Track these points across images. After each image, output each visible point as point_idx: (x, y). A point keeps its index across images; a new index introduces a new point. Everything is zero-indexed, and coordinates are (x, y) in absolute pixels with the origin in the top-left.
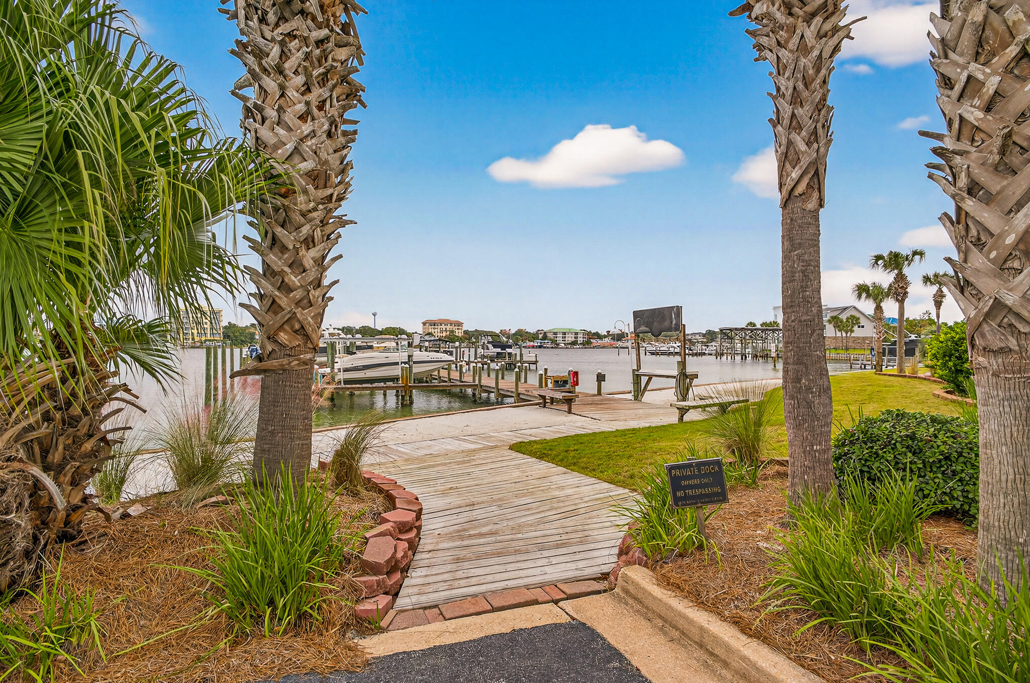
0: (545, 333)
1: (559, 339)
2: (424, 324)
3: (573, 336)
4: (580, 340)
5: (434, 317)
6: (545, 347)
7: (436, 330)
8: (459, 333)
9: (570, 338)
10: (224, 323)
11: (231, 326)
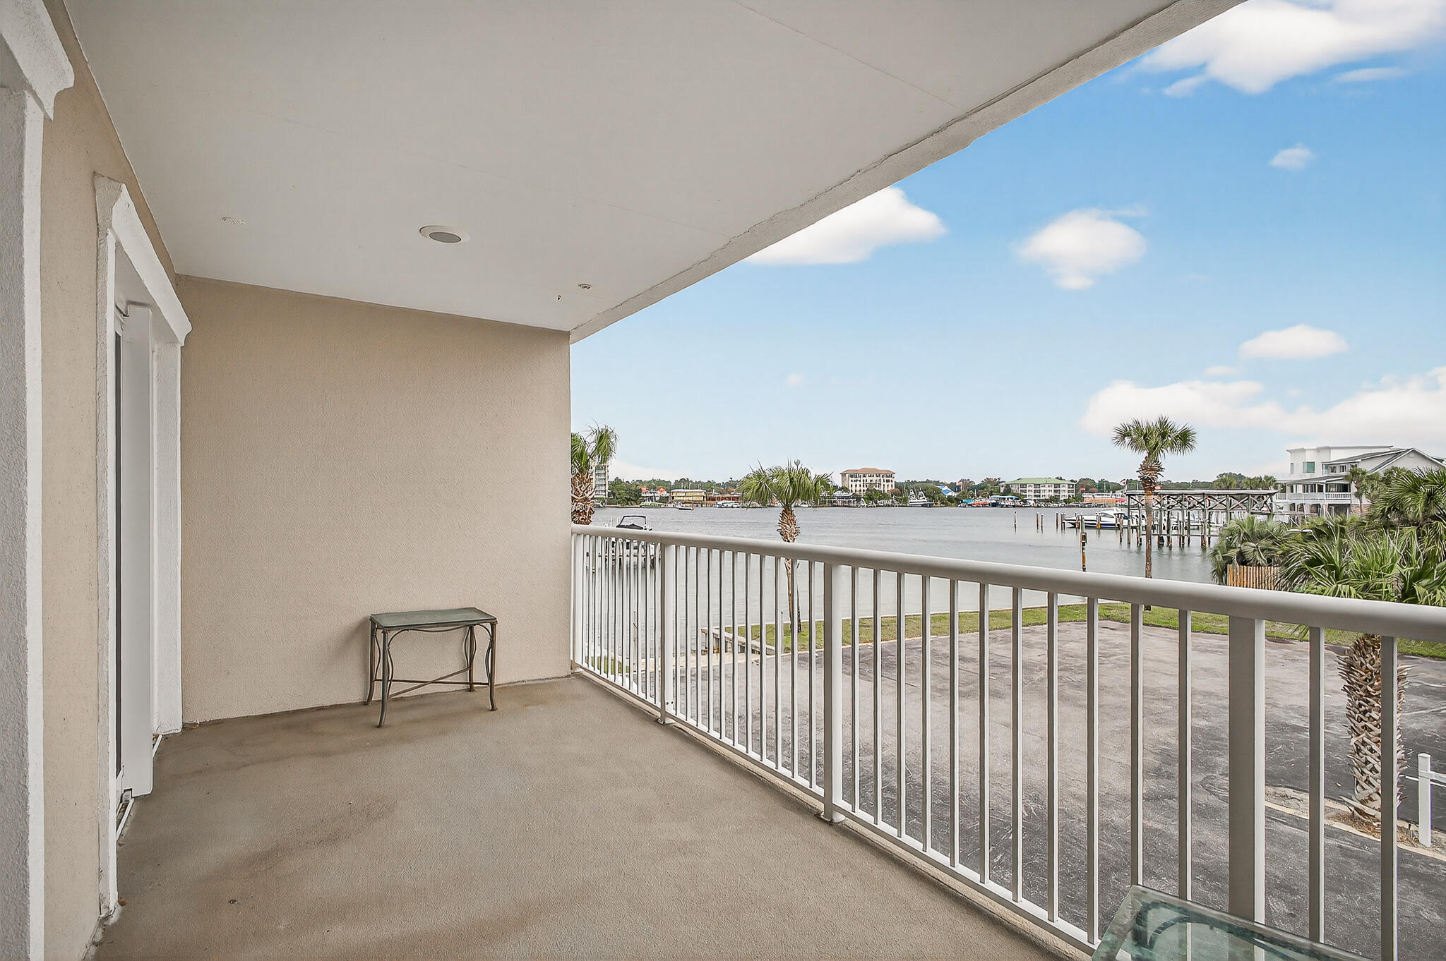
0: (1008, 485)
1: (1030, 494)
2: (843, 475)
3: (1053, 489)
4: (1064, 494)
5: (856, 466)
6: (1002, 506)
7: (858, 483)
8: (887, 487)
9: (1047, 493)
10: (612, 479)
11: (618, 481)
